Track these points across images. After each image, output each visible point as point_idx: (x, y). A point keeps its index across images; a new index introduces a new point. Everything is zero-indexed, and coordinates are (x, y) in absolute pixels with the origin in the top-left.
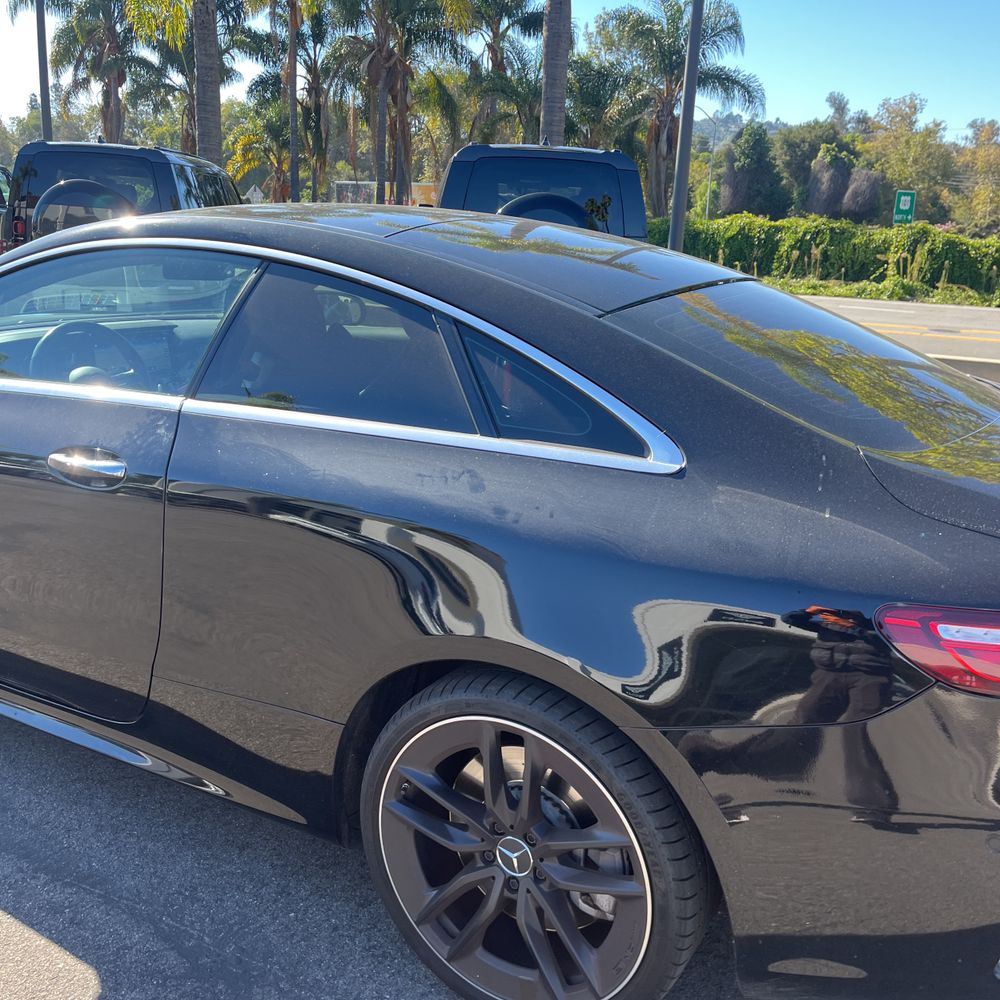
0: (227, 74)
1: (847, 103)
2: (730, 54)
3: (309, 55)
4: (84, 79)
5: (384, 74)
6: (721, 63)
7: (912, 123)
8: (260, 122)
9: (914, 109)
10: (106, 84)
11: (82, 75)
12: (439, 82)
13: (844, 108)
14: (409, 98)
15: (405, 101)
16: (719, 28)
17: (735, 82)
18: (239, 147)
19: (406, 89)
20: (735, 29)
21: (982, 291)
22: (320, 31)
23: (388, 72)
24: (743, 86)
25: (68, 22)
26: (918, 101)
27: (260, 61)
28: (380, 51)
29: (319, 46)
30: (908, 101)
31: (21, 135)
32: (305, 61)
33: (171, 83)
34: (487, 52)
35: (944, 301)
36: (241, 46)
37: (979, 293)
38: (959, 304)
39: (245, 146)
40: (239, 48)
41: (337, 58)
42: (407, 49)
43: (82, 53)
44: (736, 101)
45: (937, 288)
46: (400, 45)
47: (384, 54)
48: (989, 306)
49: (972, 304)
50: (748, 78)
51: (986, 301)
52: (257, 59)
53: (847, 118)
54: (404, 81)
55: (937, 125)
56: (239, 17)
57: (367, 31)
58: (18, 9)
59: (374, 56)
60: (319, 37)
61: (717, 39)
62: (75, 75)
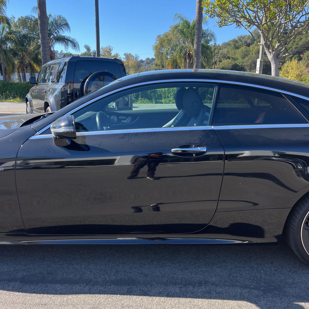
1: (90, 48)
2: (66, 32)
6: (64, 35)
7: (110, 54)
9: (110, 50)
13: (89, 49)
16: (62, 24)
17: (69, 40)
20: (67, 25)
21: (150, 100)
24: (72, 42)
26: (111, 48)
30: (108, 48)
35: (141, 103)
37: (149, 100)
38: (145, 103)
44: (69, 46)
45: (139, 100)
48: (153, 103)
49: (148, 103)
50: (73, 39)
51: (152, 102)
53: (91, 52)
55: (117, 54)
61: (62, 27)
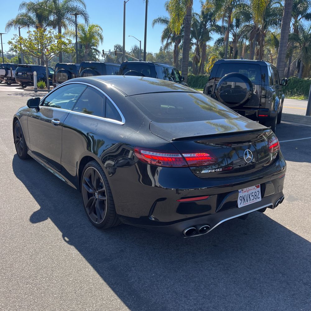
0: (209, 39)
3: (234, 31)
4: (170, 42)
5: (255, 36)
8: (218, 52)
10: (176, 43)
11: (169, 41)
12: (275, 37)
14: (264, 43)
15: (262, 44)
18: (211, 59)
19: (263, 40)
22: (239, 24)
23: (257, 35)
25: (168, 27)
27: (220, 34)
28: (255, 29)
29: (237, 28)
31: (156, 58)
32: (233, 33)
33: (193, 42)
34: (292, 27)
36: (213, 30)
39: (212, 59)
40: (213, 31)
41: (242, 32)
42: (265, 27)
43: (170, 35)
46: (263, 26)
47: (256, 30)
52: (219, 34)
54: (263, 37)
56: (215, 21)
57: (252, 23)
58: (155, 24)
59: (253, 30)
60: (238, 26)
62: (167, 41)
